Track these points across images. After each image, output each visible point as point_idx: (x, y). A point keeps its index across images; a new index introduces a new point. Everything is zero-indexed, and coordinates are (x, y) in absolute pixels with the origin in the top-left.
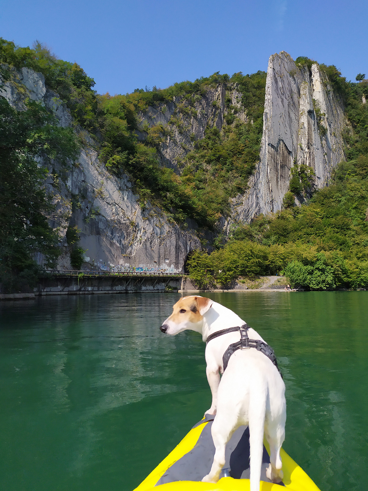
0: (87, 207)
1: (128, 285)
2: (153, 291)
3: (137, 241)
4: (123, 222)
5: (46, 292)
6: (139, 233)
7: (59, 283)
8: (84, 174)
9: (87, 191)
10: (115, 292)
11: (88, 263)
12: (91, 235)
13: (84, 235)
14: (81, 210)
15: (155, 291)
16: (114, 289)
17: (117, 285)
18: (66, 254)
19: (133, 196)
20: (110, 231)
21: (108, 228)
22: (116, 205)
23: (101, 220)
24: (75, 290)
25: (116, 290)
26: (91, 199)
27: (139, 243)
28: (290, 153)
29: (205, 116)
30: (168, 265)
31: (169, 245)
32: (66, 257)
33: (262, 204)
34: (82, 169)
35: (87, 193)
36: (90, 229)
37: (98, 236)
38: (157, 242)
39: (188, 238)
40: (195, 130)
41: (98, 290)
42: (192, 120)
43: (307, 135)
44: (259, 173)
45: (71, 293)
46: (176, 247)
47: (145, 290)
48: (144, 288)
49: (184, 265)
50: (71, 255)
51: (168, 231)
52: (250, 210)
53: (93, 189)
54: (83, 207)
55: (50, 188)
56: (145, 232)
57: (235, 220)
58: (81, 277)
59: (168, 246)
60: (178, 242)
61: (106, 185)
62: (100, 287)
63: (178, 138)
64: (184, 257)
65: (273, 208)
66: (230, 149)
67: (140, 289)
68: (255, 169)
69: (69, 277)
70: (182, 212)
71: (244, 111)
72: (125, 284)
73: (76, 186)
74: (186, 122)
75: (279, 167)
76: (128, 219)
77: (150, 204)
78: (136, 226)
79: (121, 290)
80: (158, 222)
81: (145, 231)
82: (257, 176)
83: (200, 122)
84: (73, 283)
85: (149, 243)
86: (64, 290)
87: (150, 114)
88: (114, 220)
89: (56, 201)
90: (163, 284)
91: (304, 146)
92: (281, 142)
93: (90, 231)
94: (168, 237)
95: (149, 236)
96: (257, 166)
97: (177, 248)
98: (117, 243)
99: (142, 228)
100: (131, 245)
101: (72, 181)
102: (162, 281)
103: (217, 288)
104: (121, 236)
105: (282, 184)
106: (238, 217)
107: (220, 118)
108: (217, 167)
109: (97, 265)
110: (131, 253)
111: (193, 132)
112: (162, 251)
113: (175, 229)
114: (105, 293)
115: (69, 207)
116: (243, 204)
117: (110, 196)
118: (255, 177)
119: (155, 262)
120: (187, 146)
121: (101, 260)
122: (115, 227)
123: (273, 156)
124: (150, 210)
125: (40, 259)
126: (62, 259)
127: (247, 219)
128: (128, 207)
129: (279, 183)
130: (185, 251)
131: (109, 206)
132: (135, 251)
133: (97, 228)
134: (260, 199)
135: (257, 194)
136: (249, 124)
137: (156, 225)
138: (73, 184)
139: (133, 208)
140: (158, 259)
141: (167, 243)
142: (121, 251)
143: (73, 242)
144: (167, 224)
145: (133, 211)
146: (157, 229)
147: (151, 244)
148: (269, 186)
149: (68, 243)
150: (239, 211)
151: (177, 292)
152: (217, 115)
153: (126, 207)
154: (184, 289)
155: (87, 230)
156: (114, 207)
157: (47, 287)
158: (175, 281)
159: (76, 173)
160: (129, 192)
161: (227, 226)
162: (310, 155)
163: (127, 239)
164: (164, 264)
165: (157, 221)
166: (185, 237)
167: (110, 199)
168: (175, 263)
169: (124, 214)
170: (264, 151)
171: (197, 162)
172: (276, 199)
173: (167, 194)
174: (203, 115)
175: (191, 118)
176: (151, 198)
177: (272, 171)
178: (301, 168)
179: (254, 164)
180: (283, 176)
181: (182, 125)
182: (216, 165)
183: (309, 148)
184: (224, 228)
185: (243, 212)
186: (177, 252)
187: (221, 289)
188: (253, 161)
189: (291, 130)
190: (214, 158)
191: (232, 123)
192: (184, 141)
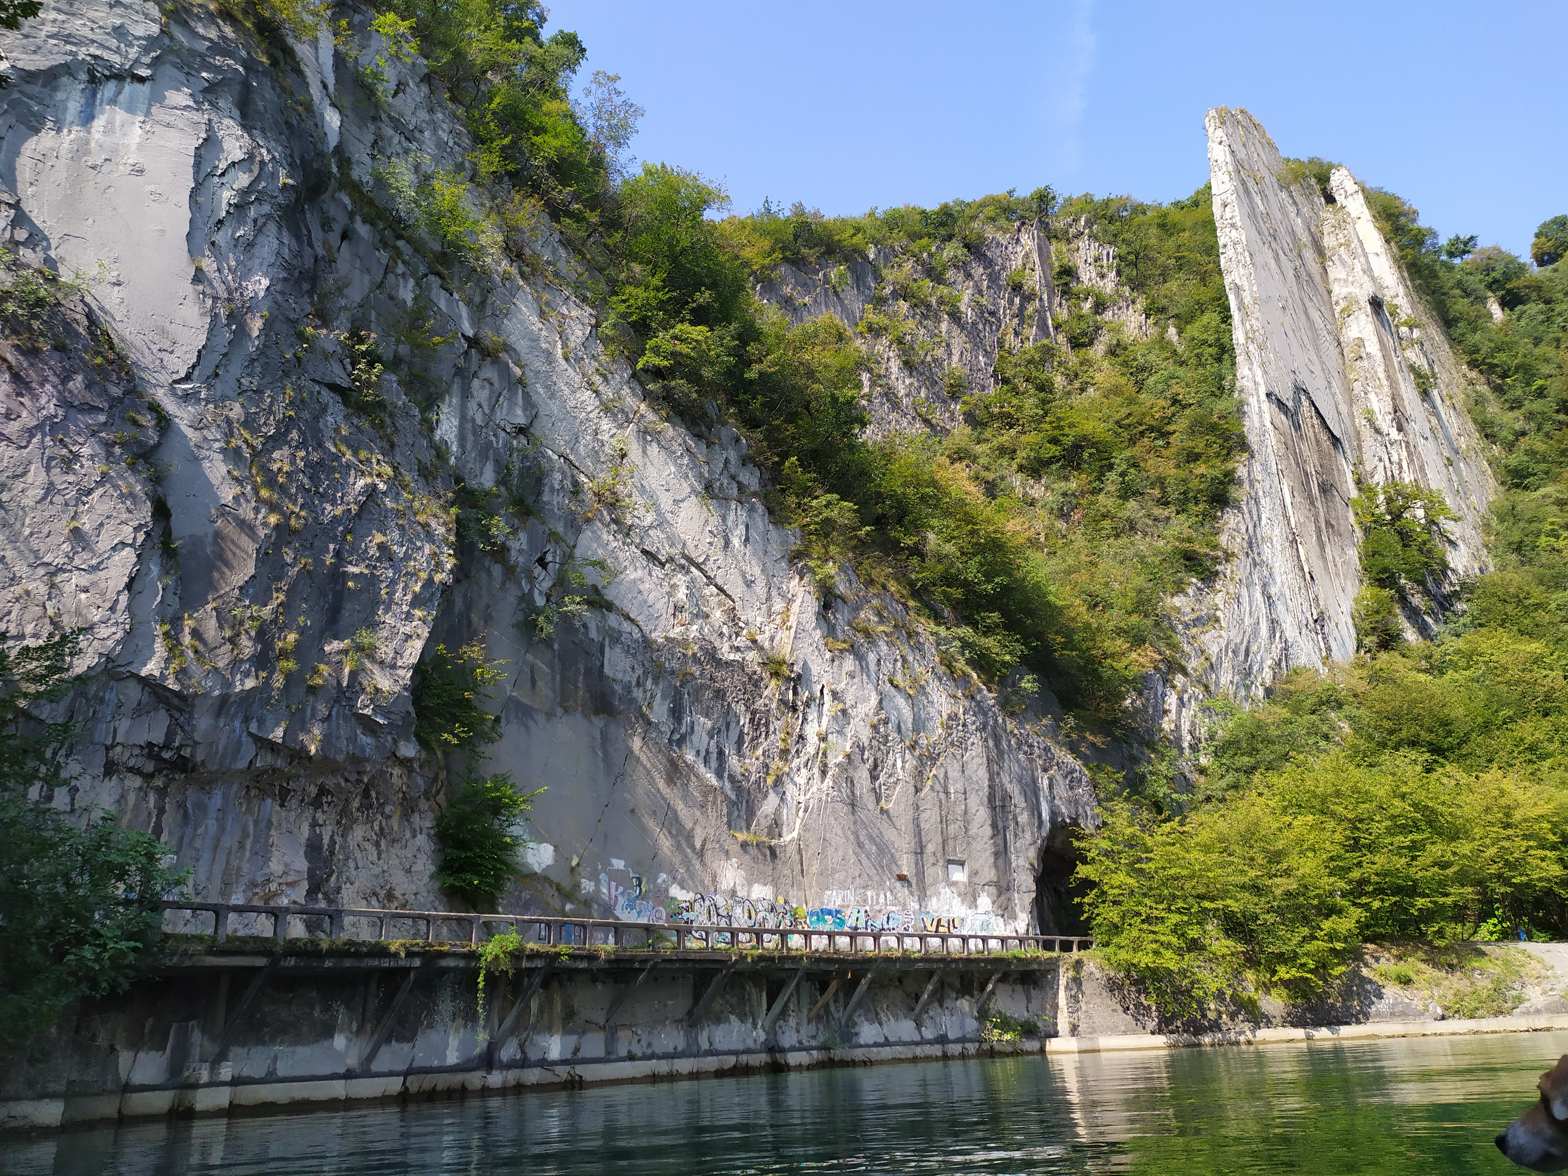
0: (542, 563)
1: (784, 1014)
3: (803, 759)
4: (732, 657)
5: (236, 1082)
6: (812, 715)
7: (342, 1015)
8: (527, 396)
9: (539, 481)
10: (711, 1063)
11: (542, 879)
12: (559, 711)
13: (524, 712)
14: (510, 571)
15: (928, 1050)
16: (705, 1046)
17: (719, 1019)
18: (406, 816)
19: (774, 534)
20: (664, 697)
21: (656, 681)
22: (693, 569)
23: (615, 637)
24: (452, 1058)
25: (717, 1053)
26: (562, 524)
27: (816, 770)
28: (1336, 441)
29: (988, 316)
30: (963, 895)
31: (959, 786)
32: (408, 835)
33: (1290, 631)
34: (518, 371)
35: (539, 494)
36: (558, 678)
37: (599, 722)
38: (903, 768)
39: (1040, 757)
40: (960, 360)
41: (608, 1053)
42: (944, 326)
43: (1385, 382)
44: (1257, 503)
45: (427, 1082)
46: (991, 798)
47: (876, 1045)
48: (868, 1032)
49: (1034, 895)
50: (439, 821)
51: (950, 718)
52: (1254, 648)
53: (573, 476)
54: (521, 559)
55: (324, 409)
56: (844, 712)
57: (1206, 687)
58: (497, 957)
59: (956, 792)
60: (999, 774)
61: (640, 464)
62: (623, 1035)
63: (902, 383)
64: (1032, 853)
65: (1329, 649)
66: (1117, 417)
67: (848, 1036)
68: (1240, 483)
69: (417, 963)
70: (997, 626)
71: (1133, 302)
72: (765, 1006)
73: (485, 451)
74: (922, 331)
75: (1315, 490)
76: (754, 642)
77: (853, 578)
78: (798, 681)
79: (744, 1052)
80: (899, 664)
81: (840, 706)
82: (1250, 512)
83: (973, 334)
84: (446, 1006)
85: (866, 774)
86: (375, 1067)
87: (787, 290)
88: (685, 643)
89: (361, 483)
90: (964, 1004)
91: (1385, 423)
92: (1303, 398)
93: (554, 691)
94: (952, 744)
95: (865, 734)
96: (1242, 472)
97: (998, 805)
98: (701, 769)
99: (825, 691)
100: (778, 782)
101: (463, 419)
102: (957, 984)
103: (1268, 1021)
104: (723, 728)
105: (1338, 558)
106: (1214, 676)
107: (1043, 328)
108: (1073, 485)
109: (598, 891)
110: (776, 827)
111: (954, 365)
112: (933, 821)
113: (981, 710)
114: (654, 1078)
115: (441, 530)
116: (1217, 620)
117: (661, 523)
118: (1247, 516)
119: (902, 878)
120: (938, 416)
121: (619, 864)
122: (689, 677)
123: (1290, 442)
124: (857, 609)
125: (217, 841)
126: (377, 844)
127: (1248, 688)
128: (749, 584)
129: (1328, 550)
130: (1031, 825)
131: (657, 571)
132: (801, 813)
133: (597, 674)
134: (1280, 607)
135: (1265, 586)
136: (1162, 342)
137: (891, 682)
138: (470, 438)
139: (774, 593)
140: (917, 864)
141: (950, 774)
142: (725, 811)
143: (455, 735)
144: (940, 679)
145: (778, 605)
146: (900, 701)
147: (874, 778)
148: (1299, 557)
149: (424, 744)
150: (1213, 650)
151: (1042, 1051)
152: (1030, 317)
153: (740, 581)
154: (1074, 1030)
155: (540, 684)
156: (680, 579)
157: (243, 1045)
158: (1019, 988)
159: (487, 385)
160: (752, 510)
161: (1179, 713)
162: (1410, 454)
163: (755, 748)
164: (946, 892)
165: (896, 661)
166: (1025, 753)
167: (662, 536)
168: (997, 884)
169: (732, 617)
170: (1256, 418)
171: (987, 469)
172: (1332, 613)
173: (925, 539)
174: (982, 313)
175: (939, 321)
176: (855, 547)
177: (1298, 499)
178: (1389, 501)
179: (1230, 466)
180: (1332, 526)
181: (908, 337)
182: (1066, 479)
183: (1400, 429)
184: (1167, 725)
185: (1227, 654)
186: (1000, 825)
187: (1294, 1025)
188: (1224, 452)
189: (1322, 363)
190: (1054, 450)
191: (1091, 343)
192: (923, 395)
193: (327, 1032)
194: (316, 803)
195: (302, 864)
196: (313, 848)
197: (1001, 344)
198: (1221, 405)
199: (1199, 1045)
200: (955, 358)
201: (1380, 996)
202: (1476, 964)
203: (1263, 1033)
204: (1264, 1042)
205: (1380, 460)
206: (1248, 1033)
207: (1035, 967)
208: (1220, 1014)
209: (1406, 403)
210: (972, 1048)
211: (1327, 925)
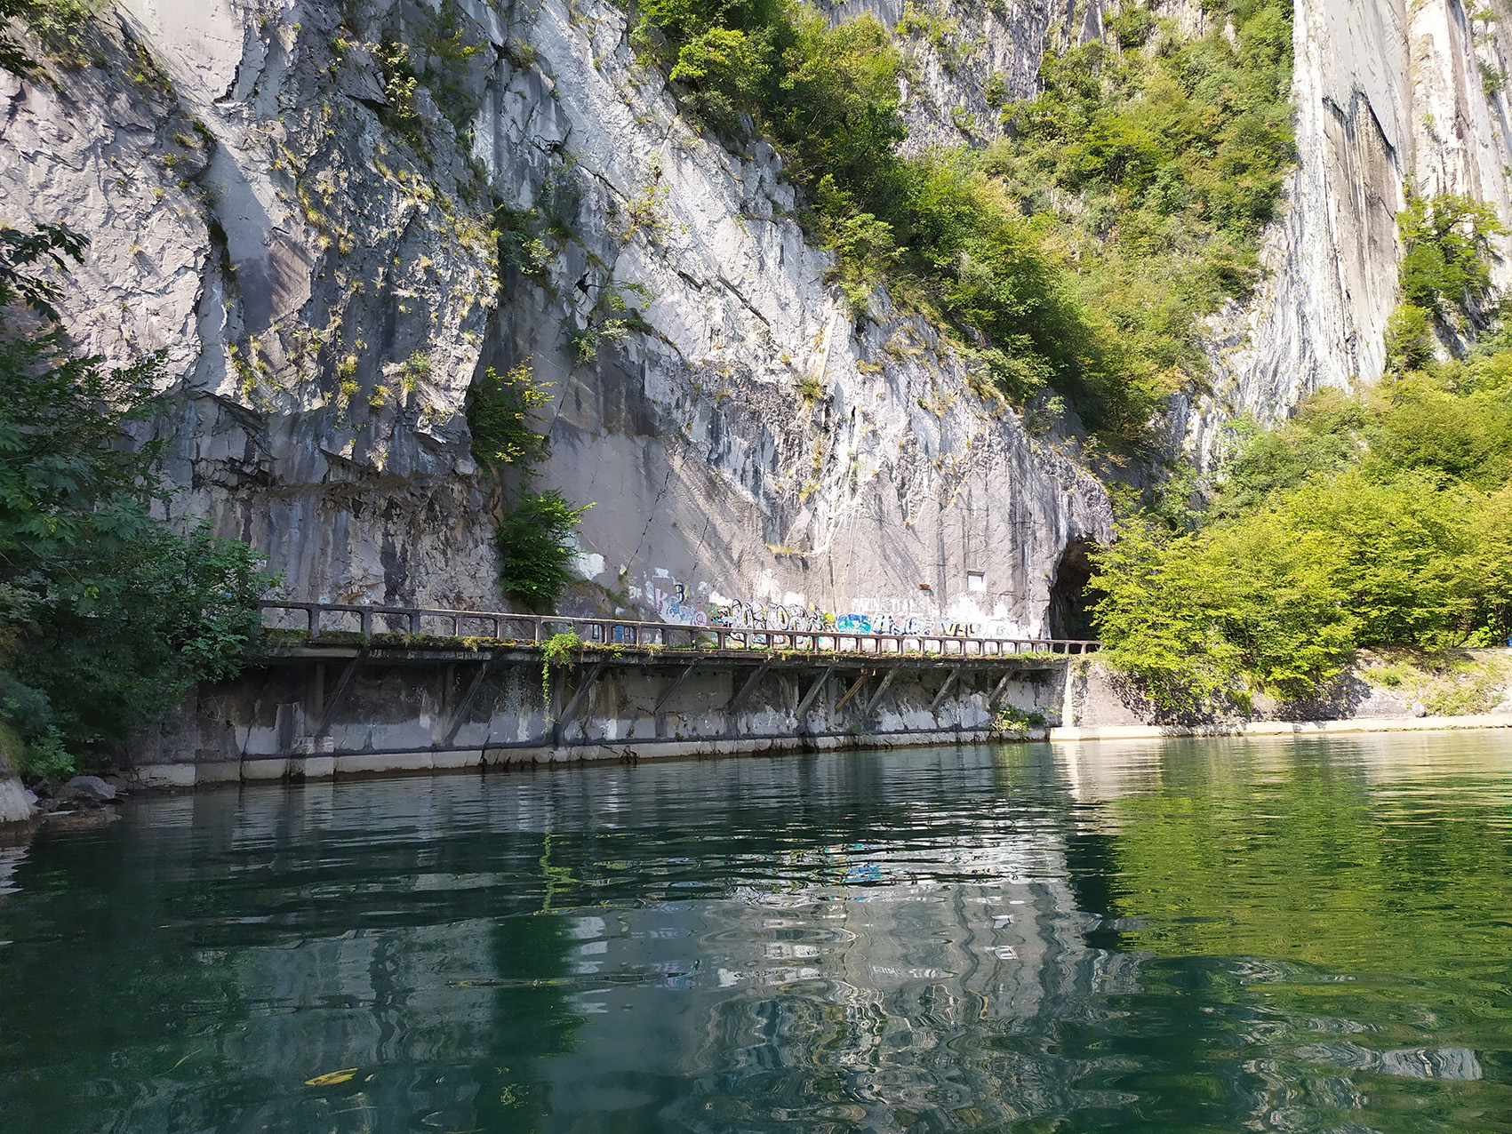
0: (582, 286)
1: (814, 705)
2: (934, 738)
3: (835, 478)
4: (767, 379)
5: (337, 753)
6: (844, 436)
7: (425, 699)
8: (559, 110)
9: (576, 202)
10: (749, 745)
11: (594, 585)
12: (604, 432)
13: (570, 433)
14: (551, 294)
15: (943, 737)
16: (744, 731)
17: (756, 709)
18: (468, 528)
19: (808, 255)
20: (702, 419)
21: (694, 402)
22: (729, 292)
23: (655, 360)
24: (523, 736)
25: (754, 737)
26: (599, 246)
27: (846, 488)
28: (1390, 150)
29: (1034, 13)
30: (981, 604)
31: (982, 504)
32: (471, 545)
33: (1320, 349)
34: (549, 83)
35: (577, 215)
36: (601, 399)
37: (641, 442)
38: (929, 486)
39: (1061, 476)
40: (1003, 63)
41: (658, 735)
42: (988, 25)
43: (1450, 84)
44: (1301, 218)
45: (502, 756)
46: (1012, 514)
47: (896, 732)
48: (889, 721)
49: (1048, 603)
50: (499, 532)
51: (976, 439)
52: (1282, 369)
53: (609, 196)
54: (562, 283)
55: (362, 128)
56: (874, 433)
57: (1231, 407)
58: (558, 653)
59: (979, 509)
60: (1020, 492)
61: (676, 184)
62: (671, 720)
63: (941, 90)
64: (1048, 566)
65: (1357, 369)
66: (1164, 125)
67: (872, 724)
68: (1285, 196)
69: (488, 656)
70: (1027, 348)
72: (797, 699)
73: (521, 169)
74: (964, 31)
75: (1362, 204)
76: (788, 364)
77: (887, 300)
78: (829, 403)
79: (777, 737)
80: (928, 386)
81: (871, 427)
82: (1293, 227)
83: (1017, 33)
84: (515, 693)
85: (894, 492)
86: (456, 743)
88: (721, 366)
89: (404, 205)
90: (978, 698)
91: (1445, 131)
92: (1361, 103)
93: (598, 413)
94: (977, 463)
95: (894, 455)
96: (1288, 184)
97: (1018, 521)
98: (738, 487)
99: (856, 413)
100: (811, 499)
101: (498, 135)
102: (972, 681)
103: (1259, 715)
104: (759, 448)
105: (1376, 276)
106: (1239, 396)
107: (1092, 25)
108: (1113, 200)
109: (644, 597)
110: (808, 538)
111: (996, 70)
112: (955, 535)
113: (1007, 431)
114: (700, 756)
115: (484, 253)
116: (1249, 341)
117: (696, 246)
118: (1289, 232)
119: (924, 588)
120: (978, 128)
121: (663, 573)
122: (725, 399)
123: (1341, 152)
124: (889, 332)
125: (302, 547)
126: (444, 553)
127: (1272, 408)
128: (784, 307)
129: (1367, 267)
130: (1049, 539)
131: (694, 294)
132: (832, 529)
133: (638, 397)
134: (1313, 326)
135: (1300, 305)
136: (1218, 42)
137: (920, 404)
138: (506, 155)
139: (808, 315)
140: (939, 575)
141: (974, 492)
142: (761, 525)
143: (509, 454)
144: (968, 401)
145: (812, 328)
146: (929, 422)
147: (901, 496)
148: (1337, 274)
149: (480, 462)
150: (1241, 370)
151: (1047, 739)
152: (1080, 14)
153: (774, 303)
154: (1077, 721)
155: (584, 405)
156: (717, 302)
157: (341, 722)
158: (1028, 685)
159: (520, 99)
160: (786, 231)
161: (1201, 433)
162: (1467, 163)
163: (789, 467)
164: (964, 601)
165: (926, 383)
166: (1047, 472)
167: (698, 258)
168: (1013, 594)
169: (768, 341)
170: (1308, 126)
171: (1025, 184)
172: (1364, 333)
173: (958, 260)
174: (1029, 9)
175: (982, 18)
176: (889, 268)
177: (1343, 213)
178: (1438, 214)
179: (1276, 178)
180: (1375, 242)
181: (949, 39)
182: (1106, 193)
183: (1460, 136)
184: (1188, 445)
185: (1254, 375)
186: (1019, 540)
187: (1283, 719)
188: (1273, 163)
189: (1386, 63)
190: (1097, 162)
191: (1142, 42)
192: (962, 103)
193: (414, 713)
194: (387, 515)
195: (378, 569)
196: (387, 555)
197: (1047, 46)
198: (1274, 112)
199: (1192, 735)
200: (998, 61)
201: (1368, 696)
202: (1462, 668)
203: (1253, 726)
204: (1254, 734)
205: (1434, 170)
206: (1239, 726)
207: (1045, 667)
208: (1214, 708)
209: (1470, 107)
210: (983, 735)
211: (1325, 632)
